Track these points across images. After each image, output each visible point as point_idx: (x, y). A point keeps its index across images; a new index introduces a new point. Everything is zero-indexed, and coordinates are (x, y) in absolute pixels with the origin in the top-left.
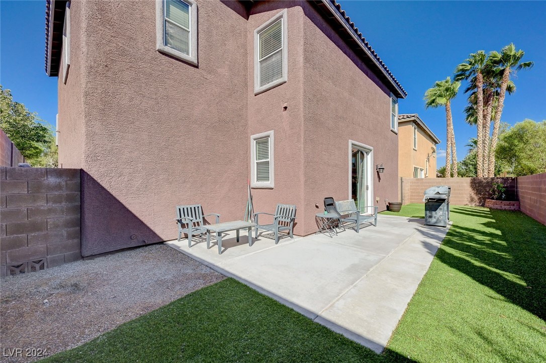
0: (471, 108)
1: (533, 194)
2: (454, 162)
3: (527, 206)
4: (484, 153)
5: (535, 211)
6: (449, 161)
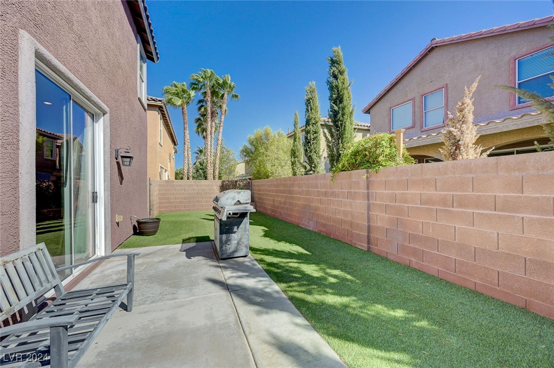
0: (199, 119)
1: (278, 196)
2: (190, 165)
3: (267, 207)
4: (210, 159)
5: (282, 211)
6: (186, 165)
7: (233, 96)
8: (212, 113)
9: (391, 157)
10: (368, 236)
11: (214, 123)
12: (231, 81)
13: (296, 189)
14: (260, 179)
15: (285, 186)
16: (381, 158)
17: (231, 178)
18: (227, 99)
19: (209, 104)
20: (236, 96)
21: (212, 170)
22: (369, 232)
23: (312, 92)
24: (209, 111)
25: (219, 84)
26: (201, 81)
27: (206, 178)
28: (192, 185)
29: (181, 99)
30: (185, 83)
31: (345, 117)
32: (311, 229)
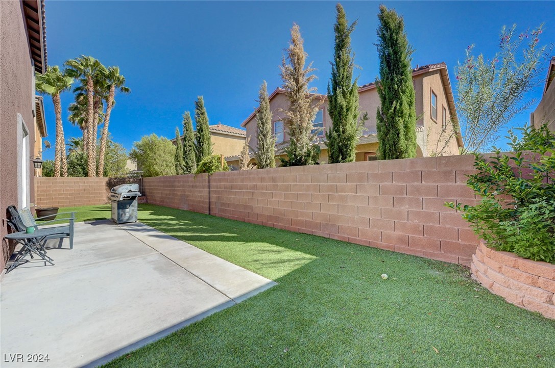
0: (76, 107)
1: (165, 190)
2: (64, 160)
3: (157, 199)
4: (93, 155)
5: (168, 201)
6: (59, 159)
7: (122, 89)
8: (95, 103)
9: (218, 167)
10: (209, 207)
11: (97, 115)
12: (121, 73)
13: (177, 184)
14: (150, 176)
15: (169, 182)
16: (213, 168)
17: (119, 174)
18: (115, 92)
19: (91, 94)
20: (127, 90)
21: (95, 166)
22: (210, 205)
23: (187, 118)
24: (92, 102)
25: (104, 74)
26: (82, 68)
27: (86, 174)
28: (78, 182)
29: (54, 86)
30: (57, 67)
31: (205, 140)
32: (185, 209)
